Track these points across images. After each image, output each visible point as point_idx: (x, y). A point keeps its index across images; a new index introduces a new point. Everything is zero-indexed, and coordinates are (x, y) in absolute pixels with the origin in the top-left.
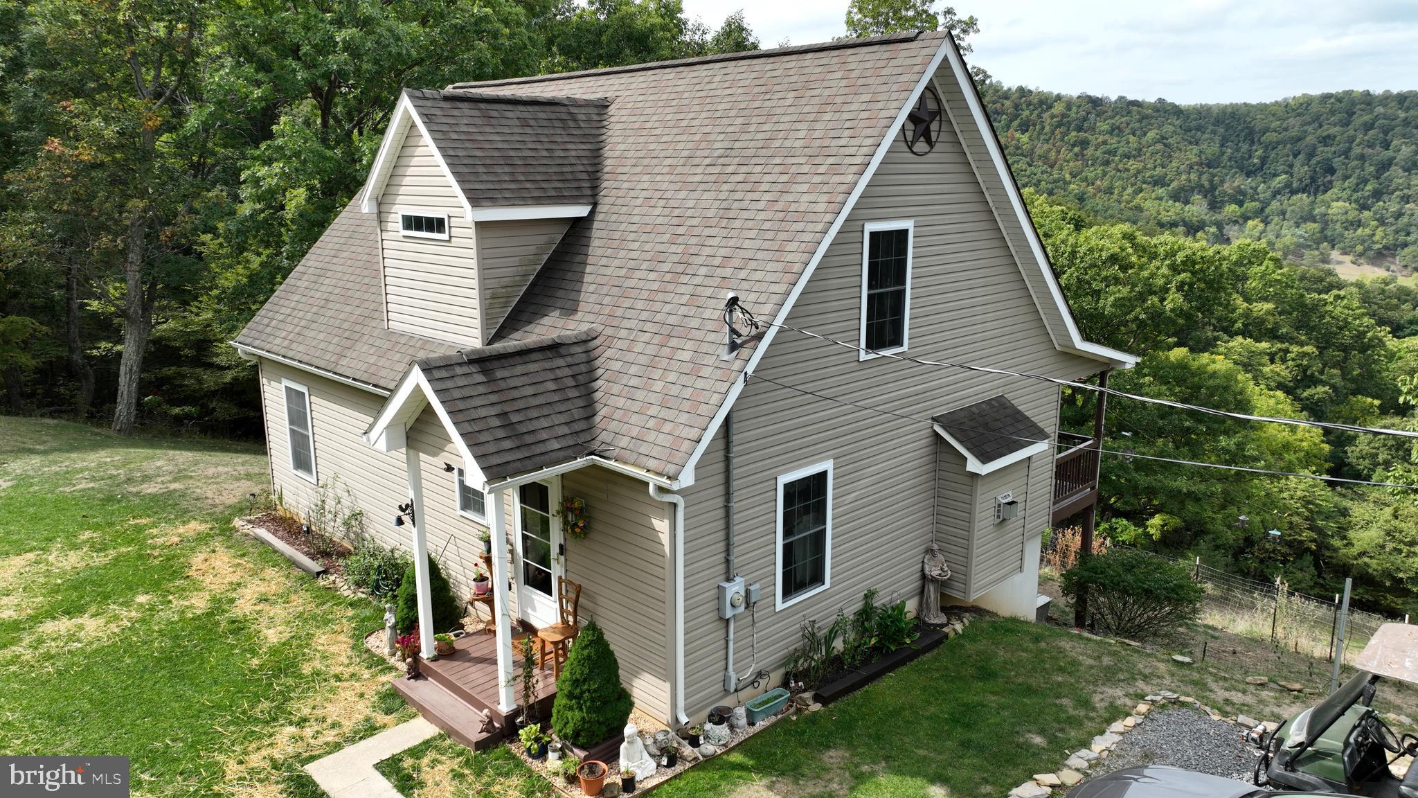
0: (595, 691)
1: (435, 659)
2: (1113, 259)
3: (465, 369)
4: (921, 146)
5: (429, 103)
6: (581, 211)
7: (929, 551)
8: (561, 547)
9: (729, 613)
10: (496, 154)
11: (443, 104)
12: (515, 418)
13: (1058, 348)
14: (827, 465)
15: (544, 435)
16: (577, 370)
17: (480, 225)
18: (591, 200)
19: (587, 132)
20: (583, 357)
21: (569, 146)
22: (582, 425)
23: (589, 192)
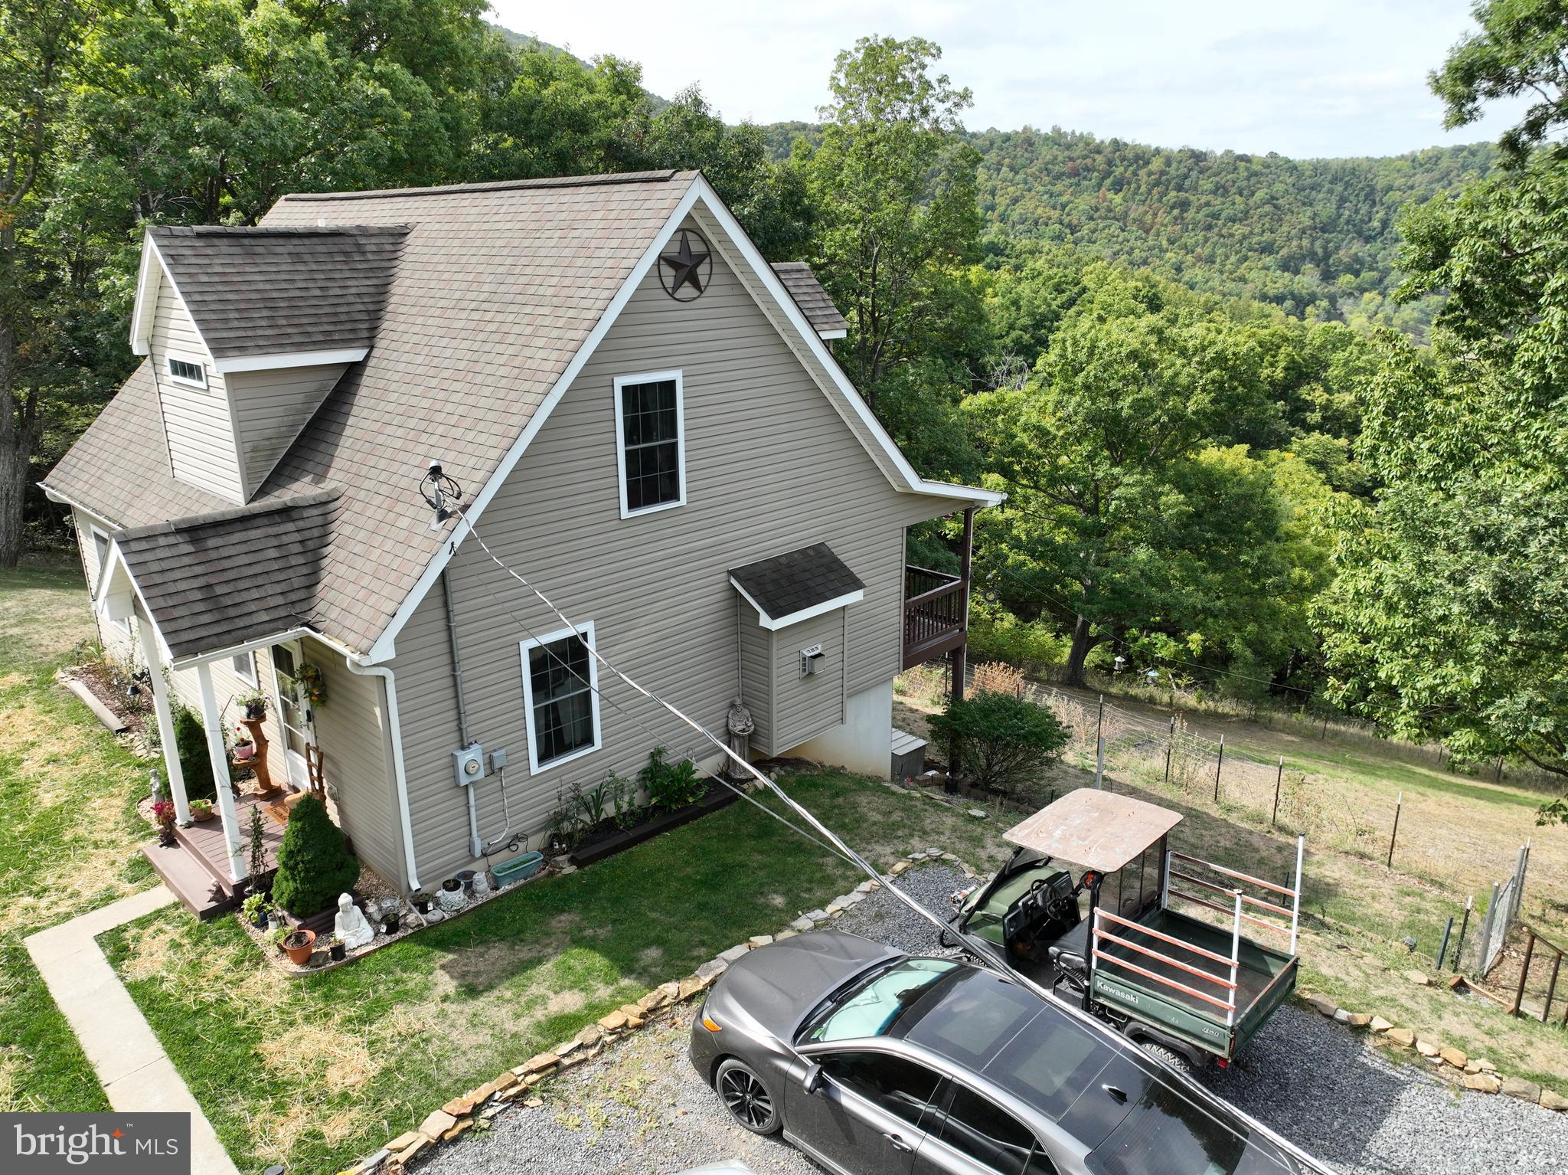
0: (309, 862)
1: (189, 825)
2: (1133, 355)
3: (172, 540)
4: (687, 291)
5: (177, 242)
6: (355, 355)
7: (733, 705)
8: (308, 713)
9: (464, 780)
10: (254, 296)
11: (199, 243)
12: (220, 590)
13: (897, 489)
14: (589, 627)
15: (253, 607)
16: (307, 534)
17: (229, 376)
18: (367, 342)
19: (375, 265)
20: (319, 521)
21: (349, 283)
22: (302, 594)
23: (365, 334)
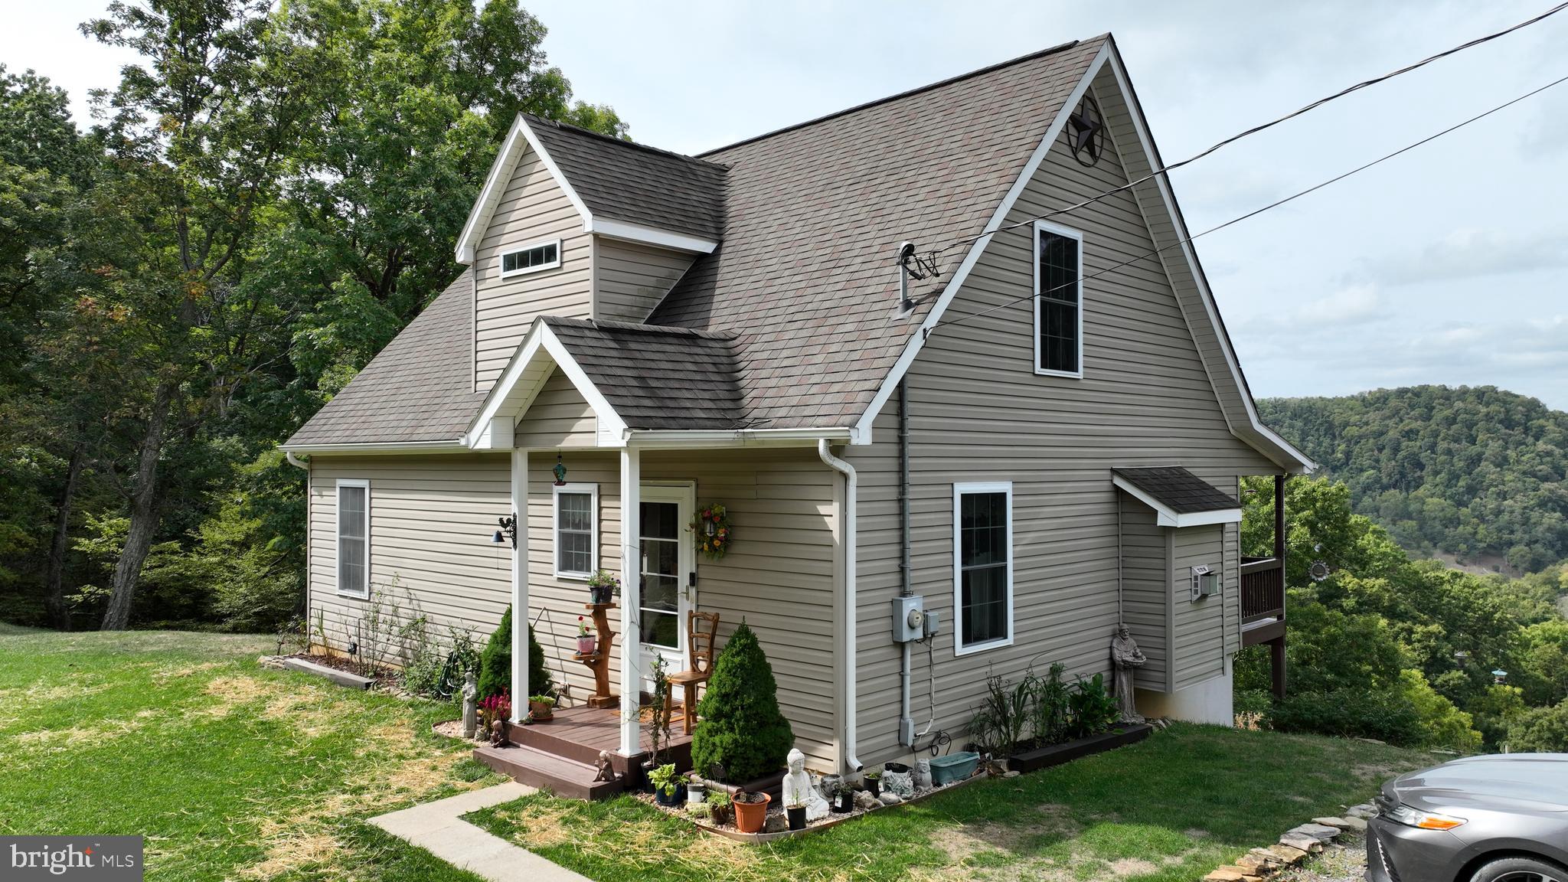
0: (750, 706)
1: (528, 722)
3: (596, 334)
4: (1083, 156)
5: (545, 128)
6: (706, 247)
8: (692, 576)
9: (907, 636)
11: (562, 133)
12: (653, 384)
13: (1232, 430)
14: (1006, 487)
15: (688, 404)
16: (717, 360)
17: (596, 236)
18: (716, 237)
19: (707, 185)
20: (723, 352)
21: (690, 192)
22: (729, 405)
23: (714, 231)
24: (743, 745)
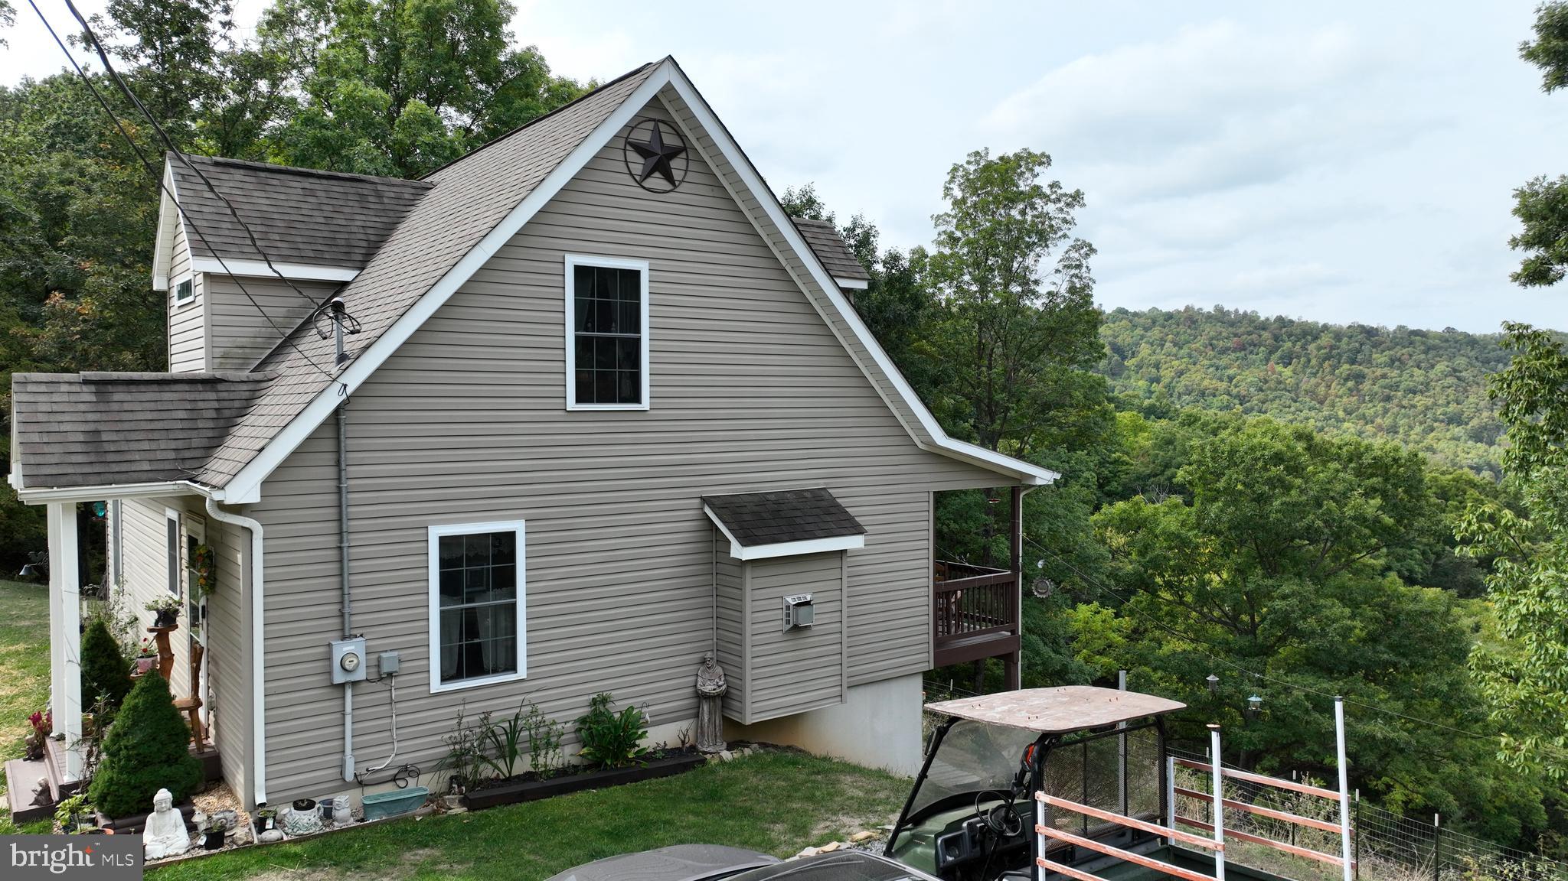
4: (657, 181)
6: (346, 275)
7: (703, 662)
8: (203, 608)
9: (339, 678)
10: (257, 215)
12: (105, 437)
13: (921, 446)
14: (518, 527)
15: (136, 457)
16: (227, 404)
17: (210, 278)
18: (359, 265)
19: (389, 207)
20: (244, 395)
21: (357, 217)
22: (197, 453)
24: (117, 784)
